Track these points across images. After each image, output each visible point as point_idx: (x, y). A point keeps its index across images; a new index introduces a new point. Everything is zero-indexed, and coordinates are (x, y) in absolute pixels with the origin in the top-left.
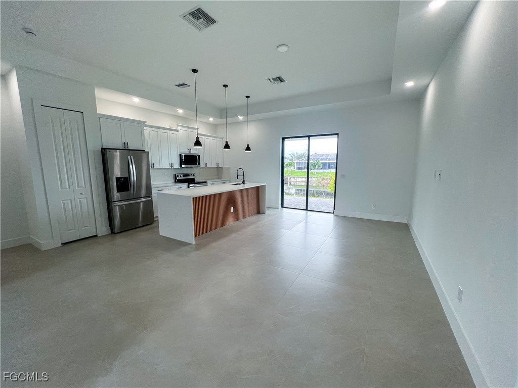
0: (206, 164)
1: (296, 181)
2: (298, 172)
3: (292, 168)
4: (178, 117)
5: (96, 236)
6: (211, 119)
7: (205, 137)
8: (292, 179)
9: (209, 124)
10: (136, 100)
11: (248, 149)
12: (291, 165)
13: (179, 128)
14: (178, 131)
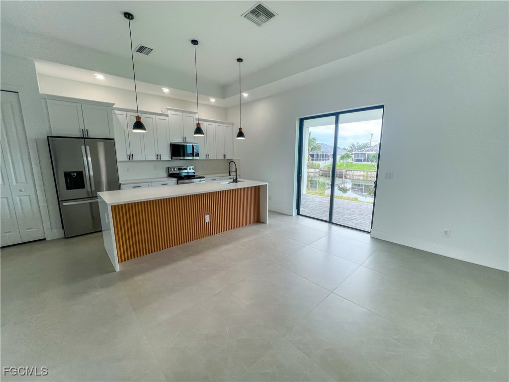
0: (207, 156)
1: (353, 175)
2: (356, 165)
3: (350, 160)
4: (164, 98)
5: (45, 239)
6: (213, 100)
7: (208, 123)
8: (349, 172)
9: (212, 107)
10: (100, 77)
11: (241, 134)
12: (348, 156)
13: (169, 112)
14: (167, 116)
